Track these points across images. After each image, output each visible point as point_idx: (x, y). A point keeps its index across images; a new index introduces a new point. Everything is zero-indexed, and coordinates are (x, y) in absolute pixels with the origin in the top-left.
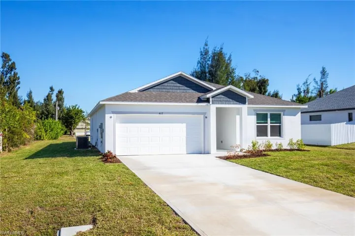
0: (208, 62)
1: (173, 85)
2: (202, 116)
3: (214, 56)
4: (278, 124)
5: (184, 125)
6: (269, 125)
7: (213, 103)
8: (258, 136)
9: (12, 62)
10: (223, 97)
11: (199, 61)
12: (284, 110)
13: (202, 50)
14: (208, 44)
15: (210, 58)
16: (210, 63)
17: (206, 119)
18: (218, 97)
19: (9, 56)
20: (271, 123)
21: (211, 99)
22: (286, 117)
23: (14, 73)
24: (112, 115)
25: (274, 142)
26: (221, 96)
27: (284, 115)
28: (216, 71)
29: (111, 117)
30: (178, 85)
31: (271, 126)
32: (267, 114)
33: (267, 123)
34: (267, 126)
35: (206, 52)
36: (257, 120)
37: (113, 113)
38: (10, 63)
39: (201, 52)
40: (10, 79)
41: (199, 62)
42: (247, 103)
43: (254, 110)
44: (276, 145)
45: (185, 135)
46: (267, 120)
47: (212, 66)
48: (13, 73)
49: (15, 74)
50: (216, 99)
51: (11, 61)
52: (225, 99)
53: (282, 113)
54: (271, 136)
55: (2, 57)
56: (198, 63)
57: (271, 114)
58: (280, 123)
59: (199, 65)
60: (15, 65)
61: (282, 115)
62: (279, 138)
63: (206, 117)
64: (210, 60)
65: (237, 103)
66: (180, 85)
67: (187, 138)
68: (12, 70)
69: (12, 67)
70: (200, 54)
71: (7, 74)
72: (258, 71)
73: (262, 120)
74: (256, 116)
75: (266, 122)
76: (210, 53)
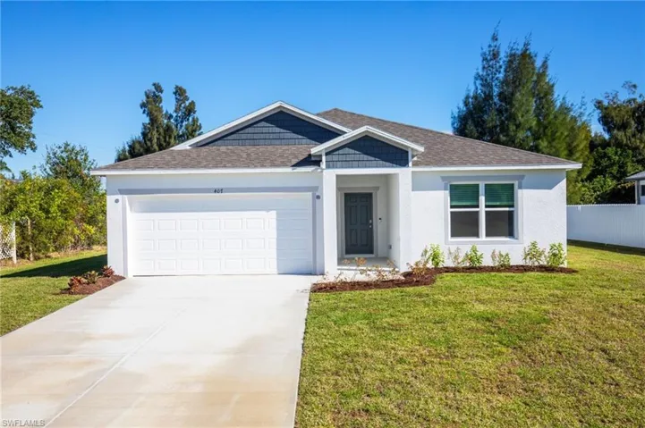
0: (497, 75)
1: (265, 130)
2: (309, 195)
3: (511, 62)
4: (507, 209)
5: (273, 214)
6: (482, 210)
7: (328, 167)
8: (453, 235)
9: (190, 101)
10: (353, 151)
11: (478, 74)
12: (520, 176)
13: (486, 49)
14: (499, 37)
15: (501, 67)
16: (501, 76)
17: (317, 201)
18: (341, 152)
19: (185, 91)
20: (486, 206)
21: (324, 158)
22: (525, 190)
23: (193, 118)
24: (119, 197)
25: (488, 248)
26: (347, 150)
27: (520, 187)
28: (513, 94)
29: (117, 201)
30: (278, 130)
31: (486, 212)
32: (478, 185)
33: (478, 206)
34: (477, 212)
35: (494, 55)
36: (451, 200)
37: (122, 192)
38: (187, 103)
39: (485, 54)
40: (187, 129)
41: (478, 77)
42: (410, 164)
43: (444, 178)
44: (493, 256)
45: (275, 236)
46: (478, 200)
47: (505, 82)
48: (191, 119)
49: (195, 121)
50: (335, 158)
51: (188, 100)
52: (357, 157)
53: (516, 184)
54: (488, 234)
55: (175, 93)
56: (476, 79)
57: (486, 185)
58: (513, 206)
59: (478, 82)
60: (194, 106)
61: (516, 187)
62: (508, 239)
63: (318, 197)
64: (502, 70)
65: (387, 164)
66: (282, 130)
67: (278, 240)
68: (189, 115)
69: (190, 110)
70: (481, 59)
71: (182, 122)
72: (635, 86)
73: (466, 201)
74: (448, 192)
75: (475, 203)
76: (502, 55)
